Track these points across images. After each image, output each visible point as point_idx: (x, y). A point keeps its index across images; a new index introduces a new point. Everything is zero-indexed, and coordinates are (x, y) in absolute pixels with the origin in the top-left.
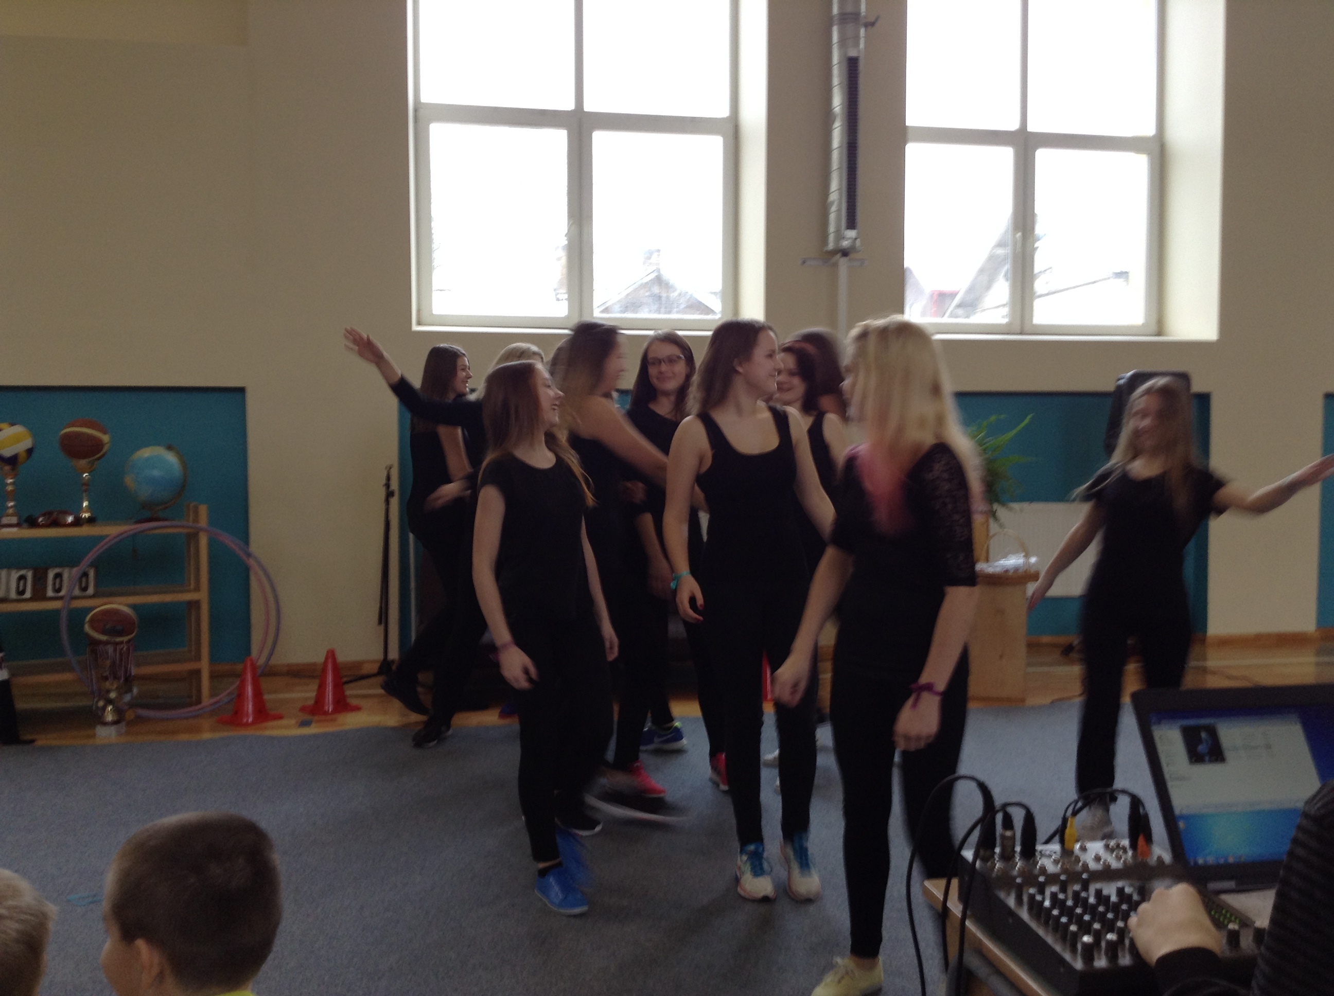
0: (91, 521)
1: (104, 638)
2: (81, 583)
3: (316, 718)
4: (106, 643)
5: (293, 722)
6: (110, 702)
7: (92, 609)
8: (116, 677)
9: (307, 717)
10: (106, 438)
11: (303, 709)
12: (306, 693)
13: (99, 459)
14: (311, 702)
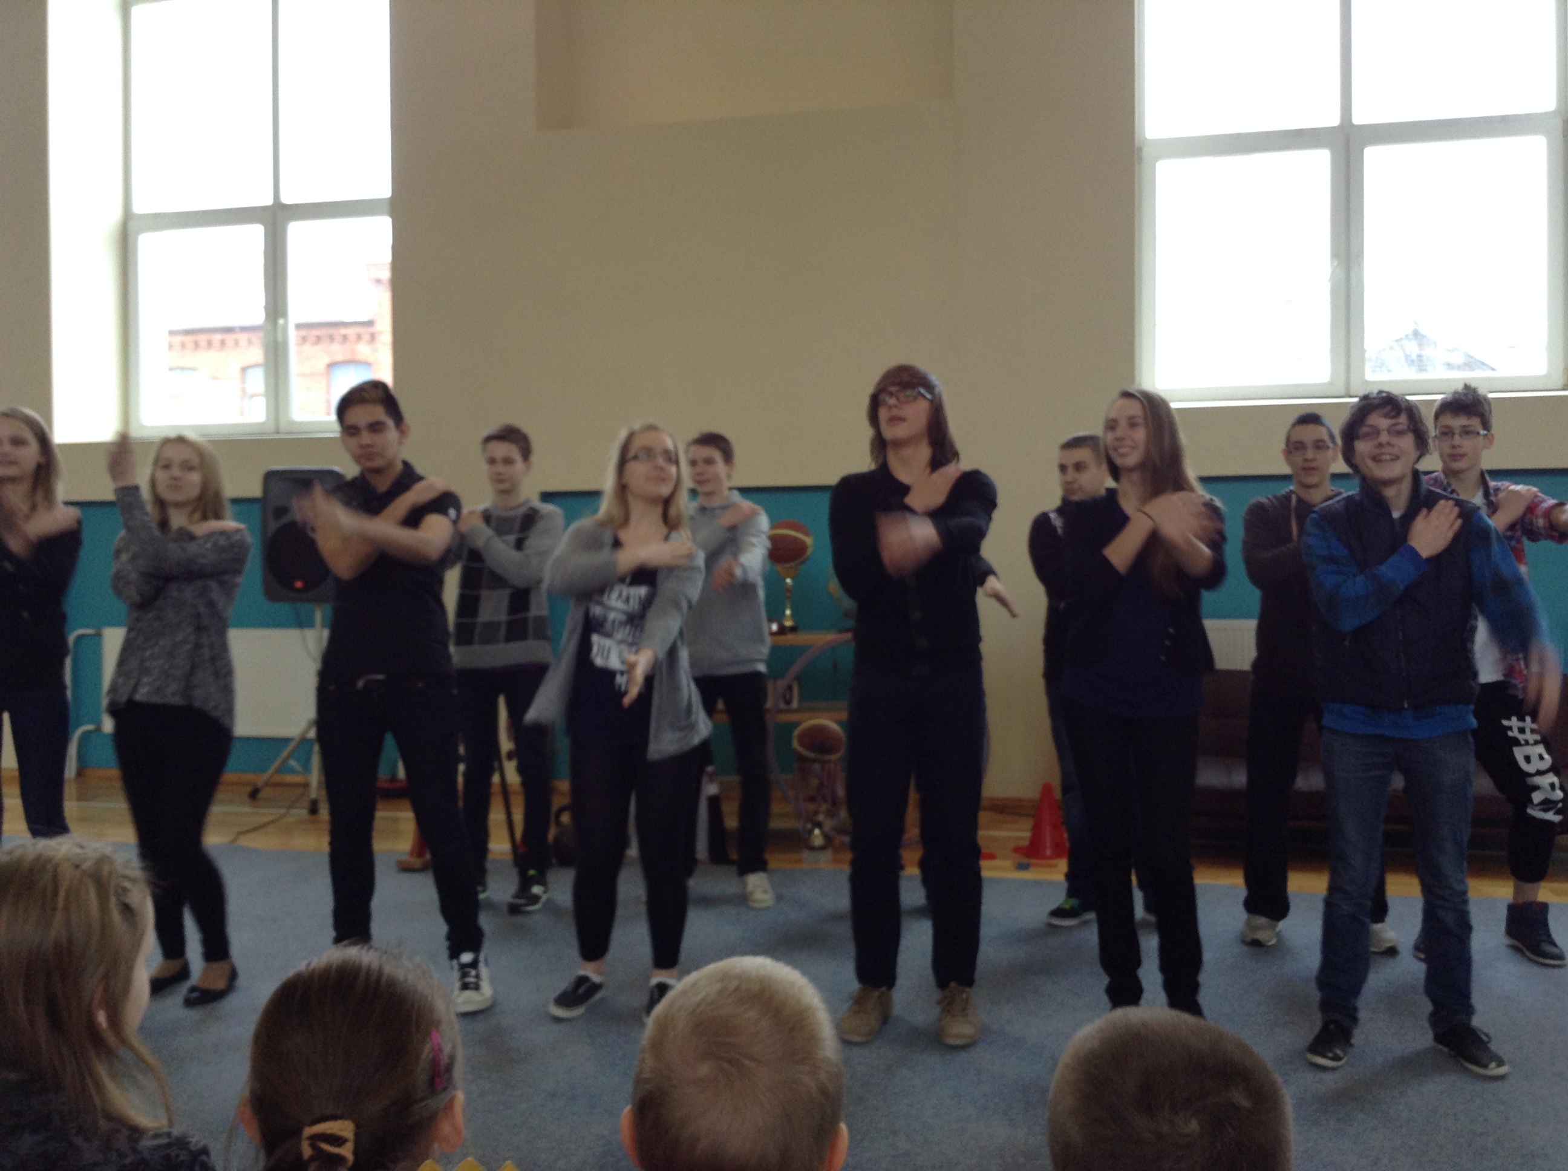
0: (793, 629)
1: (811, 755)
2: (784, 696)
3: (1034, 861)
4: (814, 761)
5: (1008, 863)
6: (819, 825)
7: (798, 724)
8: (824, 799)
9: (1025, 860)
10: (808, 540)
11: (1017, 850)
12: (1021, 832)
13: (802, 563)
14: (1026, 843)
